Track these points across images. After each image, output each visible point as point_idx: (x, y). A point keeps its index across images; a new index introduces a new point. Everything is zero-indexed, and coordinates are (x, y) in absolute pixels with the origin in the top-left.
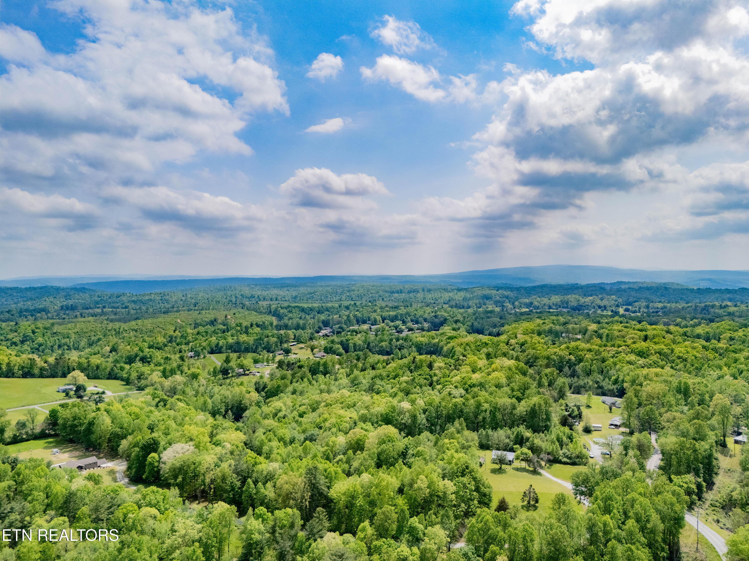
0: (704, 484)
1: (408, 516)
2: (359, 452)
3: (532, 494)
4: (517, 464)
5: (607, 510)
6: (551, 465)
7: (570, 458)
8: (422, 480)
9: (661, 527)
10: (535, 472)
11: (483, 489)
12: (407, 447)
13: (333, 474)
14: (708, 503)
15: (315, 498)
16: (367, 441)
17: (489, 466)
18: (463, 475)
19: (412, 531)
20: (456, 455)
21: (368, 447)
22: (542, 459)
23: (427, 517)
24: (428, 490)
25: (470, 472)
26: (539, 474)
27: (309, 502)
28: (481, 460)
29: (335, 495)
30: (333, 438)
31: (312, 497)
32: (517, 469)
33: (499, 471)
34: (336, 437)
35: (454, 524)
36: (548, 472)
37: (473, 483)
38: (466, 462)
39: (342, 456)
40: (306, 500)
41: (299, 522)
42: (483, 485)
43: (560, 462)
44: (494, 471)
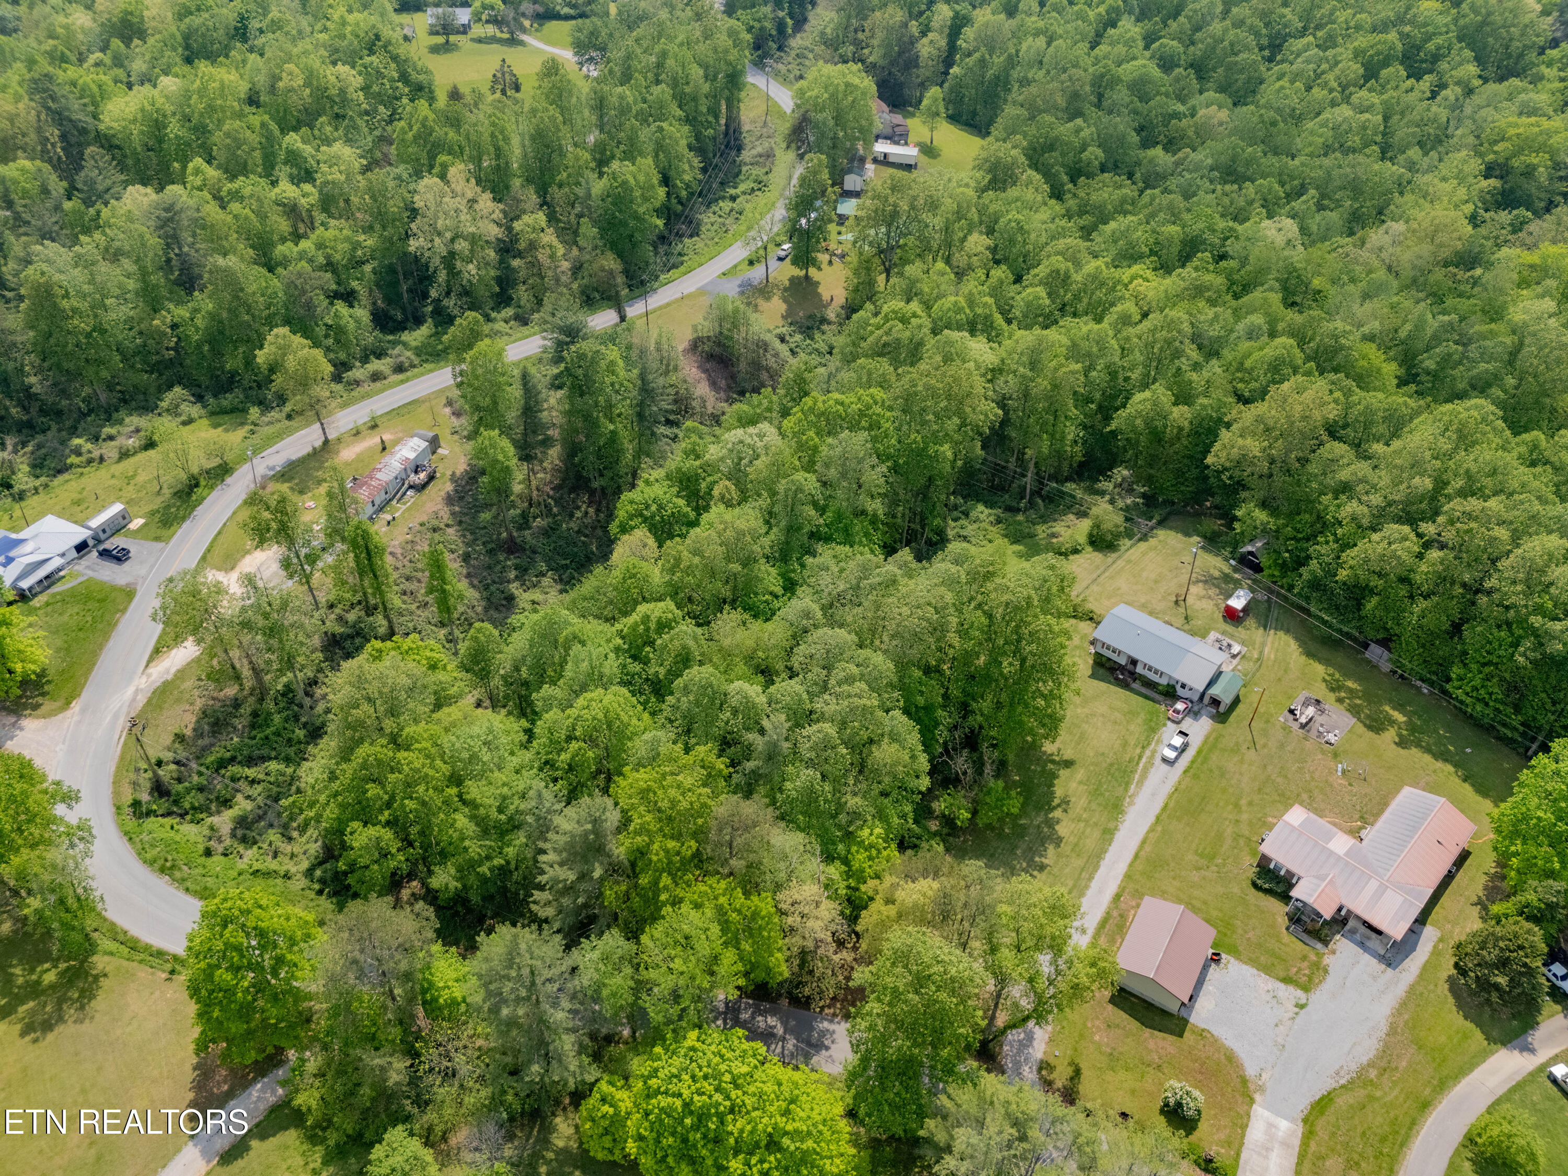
0: (789, 22)
1: (277, 132)
2: (136, 42)
3: (507, 77)
4: (478, 30)
5: (626, 78)
6: (541, 25)
7: (574, 6)
8: (291, 74)
9: (706, 88)
10: (513, 42)
11: (414, 76)
12: (243, 18)
13: (95, 89)
14: (793, 53)
15: (73, 140)
16: (146, 13)
17: (424, 40)
18: (371, 52)
19: (293, 158)
20: (351, 18)
21: (154, 29)
22: (523, 15)
23: (316, 132)
24: (308, 91)
25: (385, 47)
26: (522, 43)
27: (63, 149)
28: (407, 31)
29: (115, 125)
30: (61, 19)
31: (63, 137)
32: (480, 41)
33: (446, 48)
34: (66, 16)
35: (369, 139)
36: (536, 38)
37: (393, 65)
38: (374, 26)
39: (99, 55)
40: (53, 145)
41: (58, 186)
42: (415, 69)
43: (558, 17)
44: (435, 50)
